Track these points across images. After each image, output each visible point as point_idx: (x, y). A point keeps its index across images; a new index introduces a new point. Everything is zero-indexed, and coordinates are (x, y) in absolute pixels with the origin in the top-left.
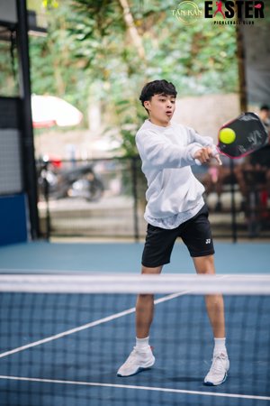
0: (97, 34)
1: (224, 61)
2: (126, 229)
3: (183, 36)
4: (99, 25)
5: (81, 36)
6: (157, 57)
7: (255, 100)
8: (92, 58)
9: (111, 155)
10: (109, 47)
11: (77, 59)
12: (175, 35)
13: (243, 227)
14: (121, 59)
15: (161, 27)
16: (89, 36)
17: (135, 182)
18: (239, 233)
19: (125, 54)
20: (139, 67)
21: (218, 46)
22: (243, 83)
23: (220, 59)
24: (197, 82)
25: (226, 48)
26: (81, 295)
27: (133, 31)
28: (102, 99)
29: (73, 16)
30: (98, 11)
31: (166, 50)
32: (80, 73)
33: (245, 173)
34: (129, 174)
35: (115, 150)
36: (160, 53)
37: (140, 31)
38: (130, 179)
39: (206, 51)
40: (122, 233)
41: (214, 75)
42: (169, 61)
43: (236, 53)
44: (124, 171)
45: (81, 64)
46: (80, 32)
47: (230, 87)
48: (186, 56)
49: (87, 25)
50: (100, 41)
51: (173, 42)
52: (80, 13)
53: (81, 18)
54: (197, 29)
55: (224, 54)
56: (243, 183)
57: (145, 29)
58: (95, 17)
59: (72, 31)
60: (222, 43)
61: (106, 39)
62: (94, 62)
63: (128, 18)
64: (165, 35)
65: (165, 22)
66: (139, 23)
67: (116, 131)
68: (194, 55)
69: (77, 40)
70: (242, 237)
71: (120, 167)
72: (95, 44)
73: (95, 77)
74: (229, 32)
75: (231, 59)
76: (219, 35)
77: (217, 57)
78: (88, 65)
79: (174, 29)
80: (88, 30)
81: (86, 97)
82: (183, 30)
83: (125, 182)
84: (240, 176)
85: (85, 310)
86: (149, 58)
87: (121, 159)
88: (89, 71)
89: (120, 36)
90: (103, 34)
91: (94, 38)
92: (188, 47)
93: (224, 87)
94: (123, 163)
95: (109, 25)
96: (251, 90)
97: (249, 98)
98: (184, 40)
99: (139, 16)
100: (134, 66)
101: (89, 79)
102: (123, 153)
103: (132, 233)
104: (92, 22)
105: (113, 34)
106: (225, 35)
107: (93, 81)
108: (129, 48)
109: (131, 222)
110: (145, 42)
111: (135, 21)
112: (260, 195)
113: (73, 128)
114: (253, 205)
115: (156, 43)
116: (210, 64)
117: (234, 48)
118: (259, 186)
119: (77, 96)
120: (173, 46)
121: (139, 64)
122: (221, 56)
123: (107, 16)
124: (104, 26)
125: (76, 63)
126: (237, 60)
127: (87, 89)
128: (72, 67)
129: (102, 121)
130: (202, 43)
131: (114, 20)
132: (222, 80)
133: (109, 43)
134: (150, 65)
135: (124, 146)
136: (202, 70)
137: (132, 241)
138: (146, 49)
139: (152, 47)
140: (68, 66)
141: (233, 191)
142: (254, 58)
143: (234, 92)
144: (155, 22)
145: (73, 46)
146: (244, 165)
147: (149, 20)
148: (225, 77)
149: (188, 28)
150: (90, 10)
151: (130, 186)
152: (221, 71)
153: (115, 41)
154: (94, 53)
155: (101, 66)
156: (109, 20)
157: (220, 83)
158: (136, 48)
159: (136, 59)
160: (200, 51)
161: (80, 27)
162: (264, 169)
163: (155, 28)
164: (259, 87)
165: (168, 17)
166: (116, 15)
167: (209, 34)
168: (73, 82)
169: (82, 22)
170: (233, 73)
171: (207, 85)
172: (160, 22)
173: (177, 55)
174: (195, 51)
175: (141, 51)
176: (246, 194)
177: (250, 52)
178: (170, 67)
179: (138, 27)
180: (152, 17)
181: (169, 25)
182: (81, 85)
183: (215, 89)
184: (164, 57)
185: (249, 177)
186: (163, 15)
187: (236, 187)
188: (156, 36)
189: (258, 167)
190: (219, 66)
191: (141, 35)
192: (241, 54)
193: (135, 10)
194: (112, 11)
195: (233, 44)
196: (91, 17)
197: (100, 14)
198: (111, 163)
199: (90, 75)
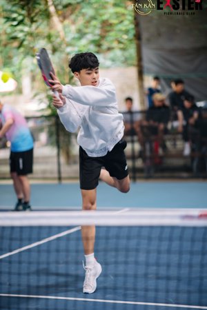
0: (27, 21)
1: (126, 42)
2: (52, 172)
3: (94, 23)
4: (29, 15)
5: (15, 23)
6: (74, 39)
7: (149, 72)
8: (24, 40)
9: (39, 114)
10: (37, 31)
11: (12, 41)
12: (88, 22)
13: (141, 170)
14: (46, 40)
15: (77, 16)
16: (21, 22)
17: (58, 135)
18: (138, 175)
19: (49, 37)
20: (60, 47)
21: (121, 31)
22: (140, 59)
23: (122, 41)
24: (105, 58)
25: (127, 32)
26: (12, 228)
27: (55, 19)
28: (32, 71)
29: (9, 7)
30: (28, 4)
31: (81, 34)
32: (15, 51)
33: (142, 127)
34: (54, 129)
35: (43, 110)
36: (77, 35)
37: (61, 19)
38: (55, 133)
39: (112, 35)
40: (48, 175)
41: (118, 53)
42: (84, 42)
43: (135, 36)
44: (50, 126)
45: (16, 44)
46: (14, 19)
47: (130, 62)
48: (97, 38)
49: (20, 15)
50: (30, 27)
51: (87, 27)
52: (14, 5)
53: (14, 9)
54: (105, 17)
55: (125, 37)
56: (141, 135)
57: (64, 17)
58: (26, 8)
59: (8, 19)
60: (124, 28)
61: (34, 25)
62: (25, 43)
63: (52, 9)
64: (81, 22)
65: (80, 13)
66: (60, 12)
67: (43, 96)
68: (103, 37)
69: (12, 25)
70: (140, 178)
71: (46, 123)
72: (26, 29)
73: (26, 54)
74: (129, 20)
75: (131, 40)
76: (121, 22)
77: (120, 39)
78: (21, 45)
79: (87, 17)
80: (20, 18)
81: (19, 69)
82: (94, 18)
83: (50, 135)
84: (138, 129)
85: (16, 239)
86: (68, 39)
87: (48, 117)
88: (22, 49)
89: (45, 22)
90: (32, 21)
91: (25, 25)
92: (98, 31)
93: (126, 61)
94: (49, 120)
95: (37, 14)
96: (146, 64)
97: (145, 70)
98: (95, 26)
99: (60, 7)
100: (56, 45)
101: (22, 56)
102: (48, 112)
103: (56, 175)
104: (24, 12)
105: (40, 21)
106: (126, 23)
107: (25, 57)
108: (53, 32)
109: (55, 167)
110: (64, 27)
111: (57, 11)
112: (154, 145)
113: (10, 93)
114: (148, 153)
115: (73, 28)
116: (115, 44)
117: (133, 32)
118: (153, 137)
119: (13, 69)
120: (87, 31)
121: (60, 45)
122: (123, 38)
123: (35, 7)
124: (33, 15)
125: (12, 43)
126: (135, 42)
127: (20, 63)
128: (9, 46)
129: (33, 88)
130: (108, 29)
131: (40, 11)
132: (124, 56)
133: (37, 28)
134: (69, 45)
135: (49, 107)
136: (109, 49)
137: (56, 182)
138: (65, 33)
139: (70, 31)
140: (5, 45)
141: (133, 142)
142: (149, 40)
143: (134, 65)
144: (72, 13)
145: (9, 30)
146: (141, 121)
147: (68, 11)
148: (127, 54)
149: (97, 17)
150: (22, 3)
151: (54, 138)
152: (123, 49)
153: (41, 27)
154: (26, 36)
155: (31, 46)
156: (37, 11)
157: (123, 59)
158: (58, 32)
159: (58, 40)
160: (108, 34)
161: (15, 15)
162: (156, 124)
163: (73, 17)
164: (152, 62)
165: (82, 8)
166: (42, 7)
167: (114, 21)
168: (10, 58)
169: (15, 12)
170: (132, 51)
171: (113, 60)
172: (77, 12)
173: (90, 37)
174: (104, 34)
175: (62, 34)
176: (143, 144)
177: (145, 36)
178: (84, 46)
179: (59, 16)
180: (70, 8)
181: (84, 15)
182: (16, 60)
183: (118, 63)
184: (80, 38)
185: (145, 130)
186: (79, 7)
187: (136, 138)
188: (74, 22)
189: (152, 122)
190: (122, 46)
191: (62, 22)
192: (138, 37)
193: (56, 3)
194: (39, 4)
195: (133, 29)
196: (23, 9)
197: (30, 6)
198: (39, 120)
199: (23, 52)
